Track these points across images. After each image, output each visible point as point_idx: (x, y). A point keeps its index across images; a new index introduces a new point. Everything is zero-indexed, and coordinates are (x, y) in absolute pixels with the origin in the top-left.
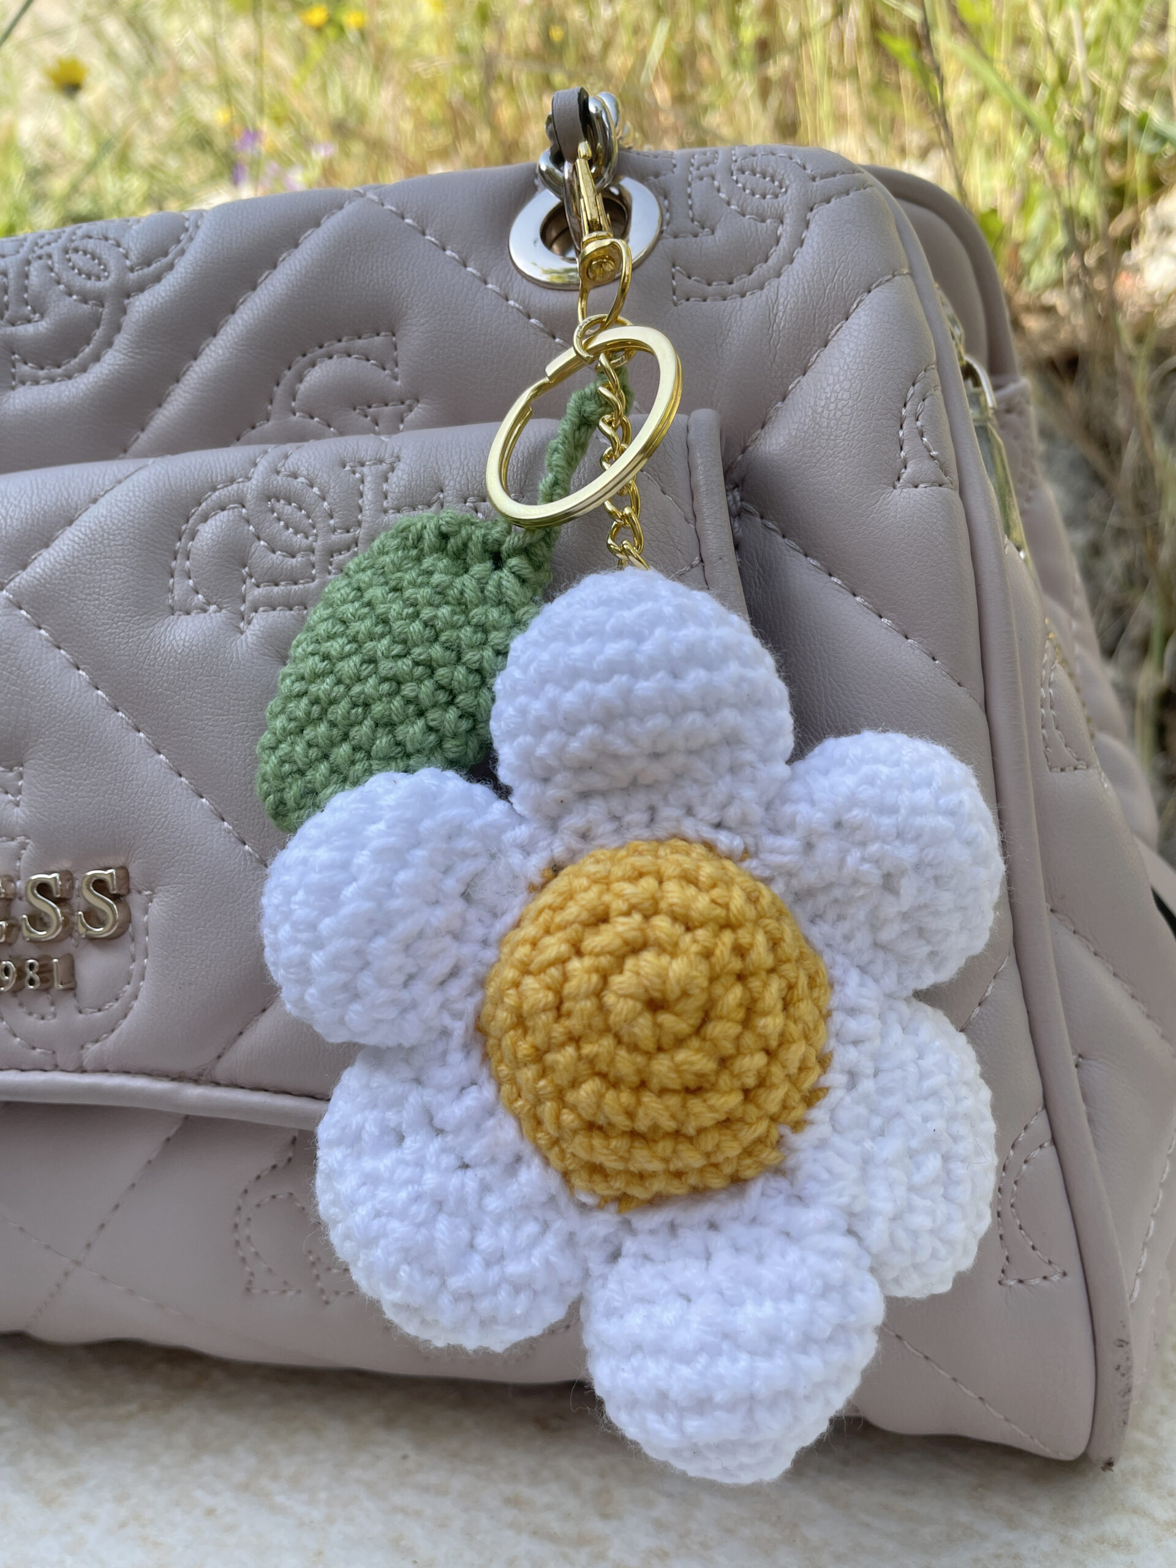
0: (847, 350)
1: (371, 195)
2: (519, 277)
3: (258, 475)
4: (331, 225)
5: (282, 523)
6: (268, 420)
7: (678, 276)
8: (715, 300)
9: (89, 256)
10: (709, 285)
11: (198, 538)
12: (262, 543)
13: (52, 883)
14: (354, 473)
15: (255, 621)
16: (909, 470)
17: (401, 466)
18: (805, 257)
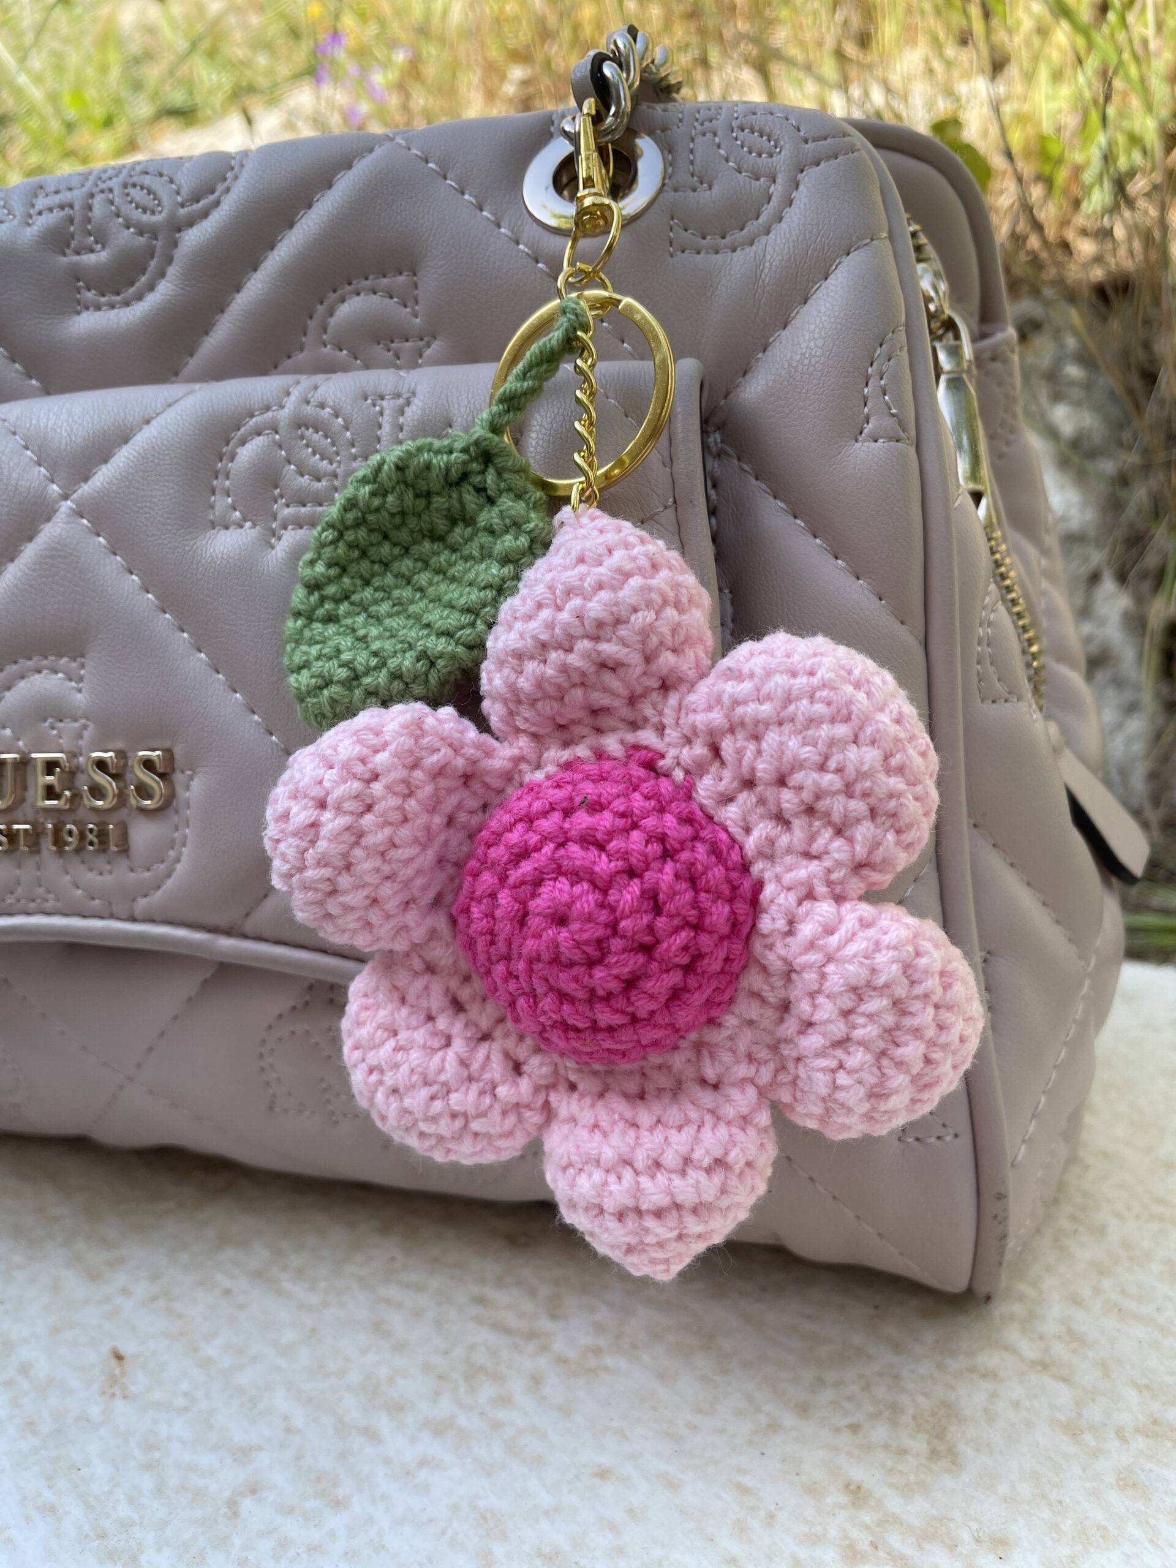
0: (823, 309)
1: (399, 140)
2: (530, 220)
3: (291, 403)
4: (362, 168)
5: (310, 450)
6: (302, 350)
7: (675, 228)
8: (708, 253)
9: (145, 191)
10: (704, 238)
11: (237, 459)
12: (292, 467)
13: (109, 761)
14: (374, 405)
15: (284, 538)
16: (870, 425)
17: (416, 402)
18: (794, 216)
